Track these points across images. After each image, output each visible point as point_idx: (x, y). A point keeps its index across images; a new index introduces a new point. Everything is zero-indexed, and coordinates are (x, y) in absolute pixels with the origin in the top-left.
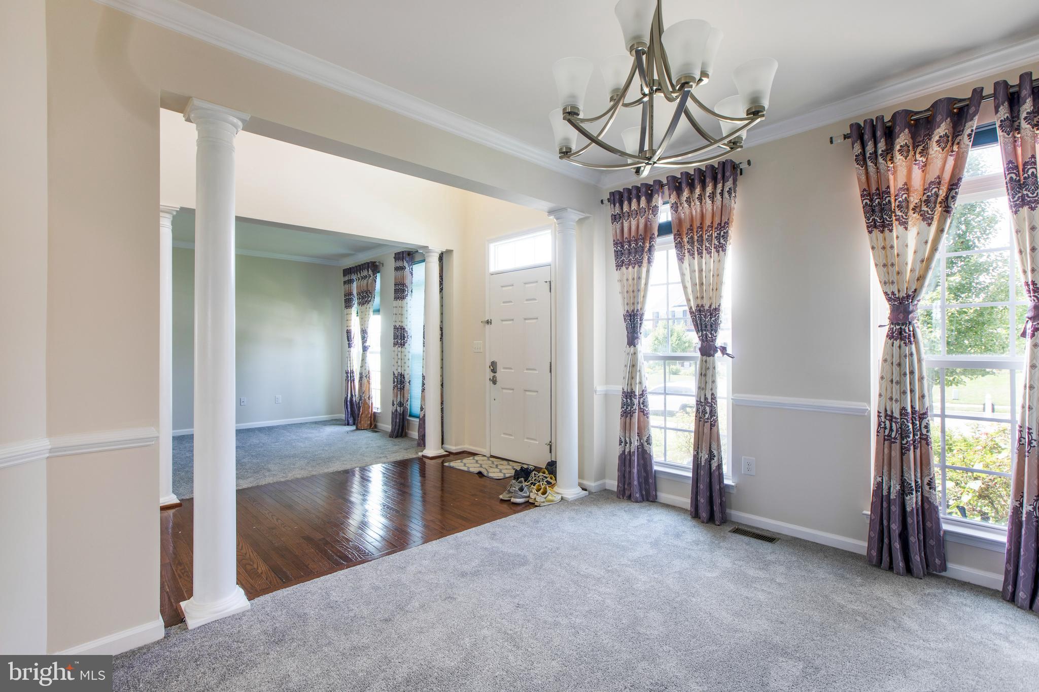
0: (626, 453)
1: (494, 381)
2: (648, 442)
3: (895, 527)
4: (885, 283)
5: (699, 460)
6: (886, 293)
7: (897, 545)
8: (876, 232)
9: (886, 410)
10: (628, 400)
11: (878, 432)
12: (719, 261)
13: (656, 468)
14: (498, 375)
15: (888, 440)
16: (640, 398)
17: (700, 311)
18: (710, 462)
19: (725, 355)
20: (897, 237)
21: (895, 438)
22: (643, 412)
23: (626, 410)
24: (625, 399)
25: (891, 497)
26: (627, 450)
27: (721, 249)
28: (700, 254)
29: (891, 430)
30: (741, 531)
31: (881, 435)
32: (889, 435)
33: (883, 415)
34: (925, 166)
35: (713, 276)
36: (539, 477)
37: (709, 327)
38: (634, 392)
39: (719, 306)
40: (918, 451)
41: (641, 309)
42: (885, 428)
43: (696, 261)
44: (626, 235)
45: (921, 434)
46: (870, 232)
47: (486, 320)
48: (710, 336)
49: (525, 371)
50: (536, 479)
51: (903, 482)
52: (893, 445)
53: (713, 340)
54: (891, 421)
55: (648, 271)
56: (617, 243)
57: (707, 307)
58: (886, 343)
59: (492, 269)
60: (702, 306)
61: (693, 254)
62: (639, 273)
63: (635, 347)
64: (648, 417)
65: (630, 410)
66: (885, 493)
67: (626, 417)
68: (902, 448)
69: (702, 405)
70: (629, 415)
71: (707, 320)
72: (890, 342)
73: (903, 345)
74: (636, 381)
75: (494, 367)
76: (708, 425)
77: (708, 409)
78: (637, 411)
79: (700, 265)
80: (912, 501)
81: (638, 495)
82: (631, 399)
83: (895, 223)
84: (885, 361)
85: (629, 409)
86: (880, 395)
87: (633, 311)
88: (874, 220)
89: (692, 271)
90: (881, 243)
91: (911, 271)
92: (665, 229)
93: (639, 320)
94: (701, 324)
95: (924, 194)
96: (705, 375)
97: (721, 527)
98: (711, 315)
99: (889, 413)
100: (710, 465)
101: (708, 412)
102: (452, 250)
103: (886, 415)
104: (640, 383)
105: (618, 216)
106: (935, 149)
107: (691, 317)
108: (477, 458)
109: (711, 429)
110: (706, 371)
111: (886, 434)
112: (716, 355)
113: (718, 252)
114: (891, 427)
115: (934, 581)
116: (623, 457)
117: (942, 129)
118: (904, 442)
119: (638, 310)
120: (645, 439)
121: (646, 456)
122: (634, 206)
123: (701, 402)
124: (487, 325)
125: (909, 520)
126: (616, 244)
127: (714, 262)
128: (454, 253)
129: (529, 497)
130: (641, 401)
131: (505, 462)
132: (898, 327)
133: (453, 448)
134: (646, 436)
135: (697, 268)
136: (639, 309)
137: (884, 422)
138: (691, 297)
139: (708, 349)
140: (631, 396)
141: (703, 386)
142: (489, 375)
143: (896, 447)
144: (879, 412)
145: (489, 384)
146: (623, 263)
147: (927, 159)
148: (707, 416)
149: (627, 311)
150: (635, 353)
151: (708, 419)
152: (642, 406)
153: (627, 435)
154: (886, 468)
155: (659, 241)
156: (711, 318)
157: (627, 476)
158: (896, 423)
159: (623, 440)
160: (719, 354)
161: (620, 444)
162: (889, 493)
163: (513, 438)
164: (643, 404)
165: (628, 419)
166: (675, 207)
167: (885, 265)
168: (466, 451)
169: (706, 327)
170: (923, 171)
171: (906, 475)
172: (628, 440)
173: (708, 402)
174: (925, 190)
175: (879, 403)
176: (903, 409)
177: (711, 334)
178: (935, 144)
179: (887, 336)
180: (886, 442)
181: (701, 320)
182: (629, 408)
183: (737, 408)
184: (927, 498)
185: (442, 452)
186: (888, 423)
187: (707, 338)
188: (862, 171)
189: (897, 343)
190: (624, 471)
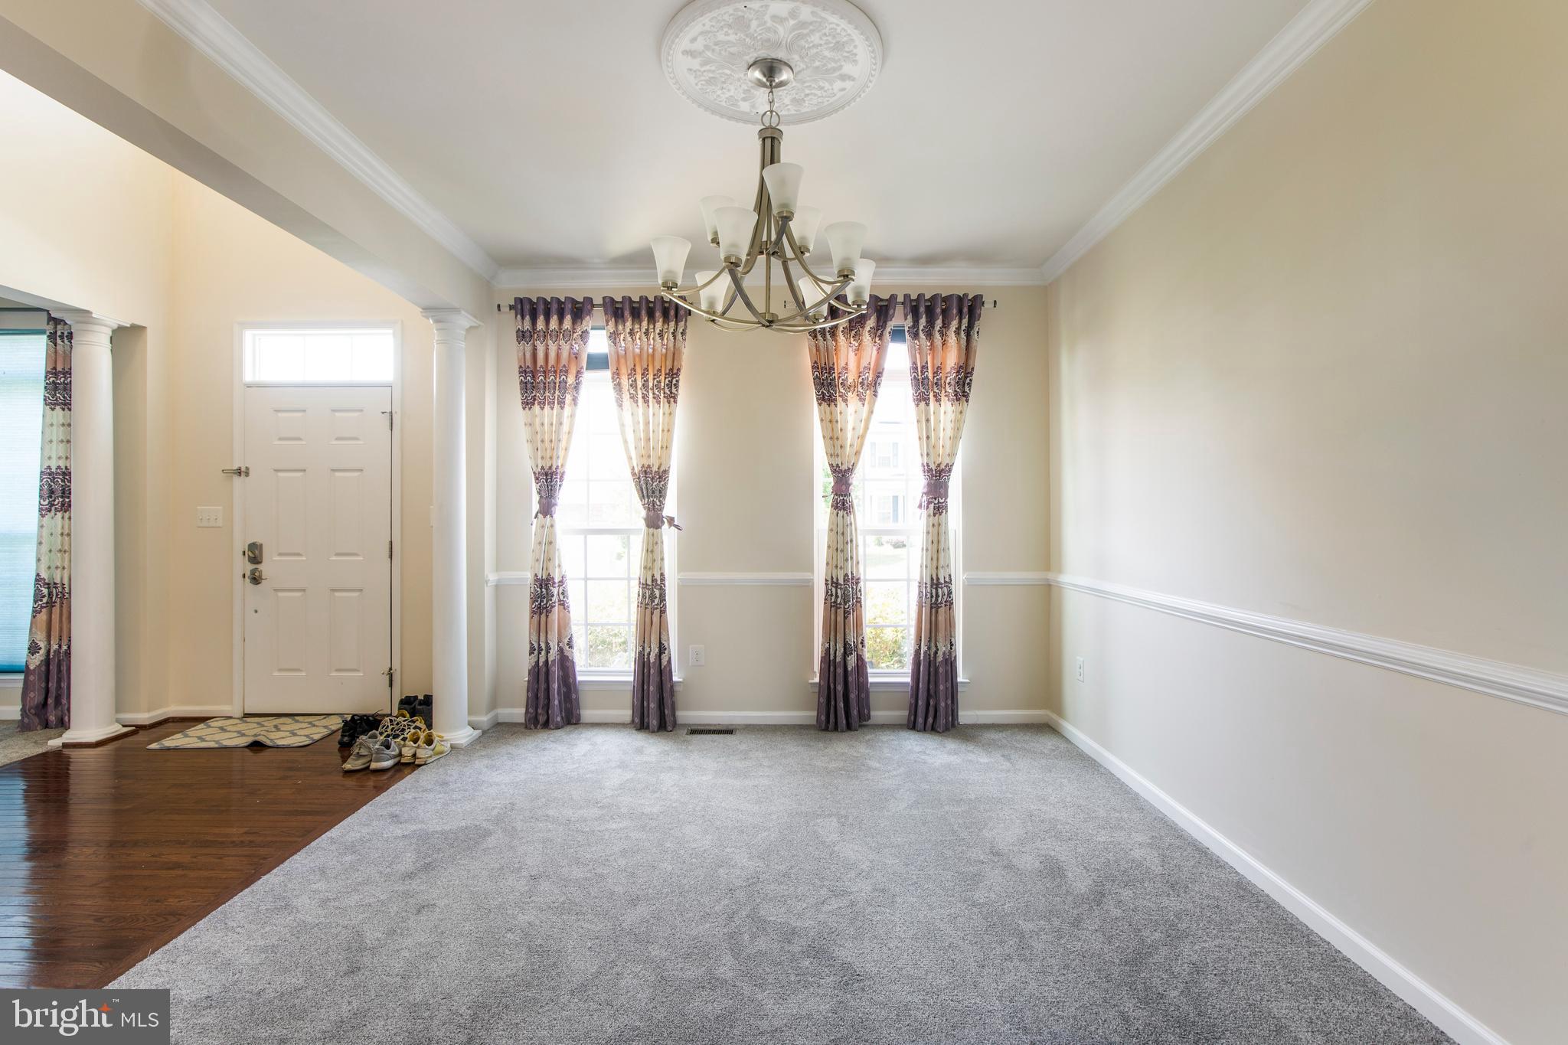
0: (541, 665)
1: (256, 580)
2: (570, 645)
3: (840, 688)
4: (831, 455)
5: (646, 657)
6: (831, 465)
7: (841, 705)
8: (824, 404)
9: (832, 577)
10: (543, 590)
11: (826, 599)
12: (670, 414)
13: (579, 678)
14: (265, 568)
15: (834, 606)
16: (559, 586)
17: (646, 472)
18: (660, 656)
19: (673, 527)
20: (841, 413)
21: (840, 604)
22: (563, 605)
23: (540, 604)
24: (539, 590)
25: (837, 661)
26: (542, 660)
27: (672, 400)
28: (646, 401)
29: (837, 596)
30: (696, 731)
31: (829, 602)
32: (835, 602)
33: (829, 582)
34: (858, 350)
35: (663, 431)
36: (398, 724)
37: (657, 493)
38: (553, 578)
39: (669, 467)
40: (855, 613)
41: (562, 466)
42: (832, 595)
43: (640, 411)
44: (540, 361)
45: (857, 598)
46: (820, 404)
47: (235, 467)
48: (658, 503)
49: (334, 558)
50: (393, 728)
51: (845, 643)
52: (838, 610)
53: (661, 510)
54: (836, 587)
55: (572, 416)
56: (525, 371)
57: (655, 469)
58: (832, 513)
59: (249, 377)
60: (649, 466)
61: (637, 402)
62: (560, 417)
63: (552, 517)
64: (569, 612)
65: (546, 604)
66: (832, 658)
67: (541, 614)
68: (845, 613)
69: (648, 589)
70: (545, 611)
71: (655, 483)
72: (835, 512)
73: (845, 515)
74: (554, 565)
75: (255, 554)
76: (657, 613)
77: (657, 592)
78: (557, 604)
79: (646, 416)
80: (852, 661)
81: (559, 719)
82: (547, 589)
83: (839, 399)
84: (831, 530)
85: (545, 602)
86: (828, 564)
87: (550, 468)
88: (822, 392)
89: (636, 423)
90: (828, 417)
91: (850, 446)
92: (598, 363)
93: (558, 480)
94: (647, 488)
95: (860, 376)
96: (652, 551)
97: (674, 732)
98: (659, 478)
99: (835, 580)
100: (660, 660)
101: (658, 595)
102: (143, 328)
103: (832, 582)
104: (559, 566)
105: (528, 334)
106: (867, 338)
107: (634, 479)
108: (211, 723)
109: (661, 616)
110: (653, 547)
111: (833, 600)
112: (663, 527)
113: (669, 402)
114: (837, 593)
115: (865, 730)
116: (536, 670)
117: (871, 323)
118: (846, 607)
119: (558, 466)
120: (566, 641)
121: (568, 664)
122: (554, 323)
123: (647, 585)
124: (236, 478)
125: (850, 679)
126: (523, 372)
127: (664, 414)
128: (149, 332)
129: (400, 755)
130: (561, 591)
131: (288, 720)
132: (842, 498)
133: (144, 717)
134: (567, 636)
135: (641, 419)
136: (560, 465)
137: (831, 589)
138: (634, 455)
139: (654, 521)
140: (546, 585)
141: (650, 565)
142: (243, 566)
143: (841, 612)
144: (826, 580)
145: (240, 586)
146: (535, 400)
147: (860, 344)
148: (656, 601)
149: (542, 468)
150: (552, 526)
151: (657, 605)
152: (561, 597)
153: (543, 638)
154: (832, 633)
155: (588, 376)
156: (659, 482)
157: (542, 695)
158: (841, 589)
159: (536, 647)
160: (666, 526)
161: (531, 653)
162: (835, 657)
163: (304, 674)
164: (563, 594)
165: (543, 617)
166: (614, 336)
167: (831, 438)
168: (173, 718)
169: (653, 492)
170: (856, 354)
171: (848, 637)
172: (543, 645)
173: (657, 585)
174: (860, 373)
175: (827, 570)
176: (846, 575)
177: (660, 501)
178: (867, 334)
179: (832, 506)
180: (833, 609)
181: (647, 484)
182: (545, 600)
183: (683, 587)
184: (861, 655)
185: (117, 729)
186: (834, 590)
187: (654, 506)
188: (813, 343)
189: (841, 513)
190: (538, 690)
